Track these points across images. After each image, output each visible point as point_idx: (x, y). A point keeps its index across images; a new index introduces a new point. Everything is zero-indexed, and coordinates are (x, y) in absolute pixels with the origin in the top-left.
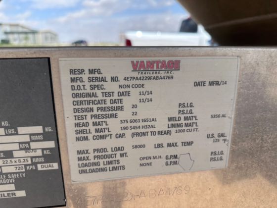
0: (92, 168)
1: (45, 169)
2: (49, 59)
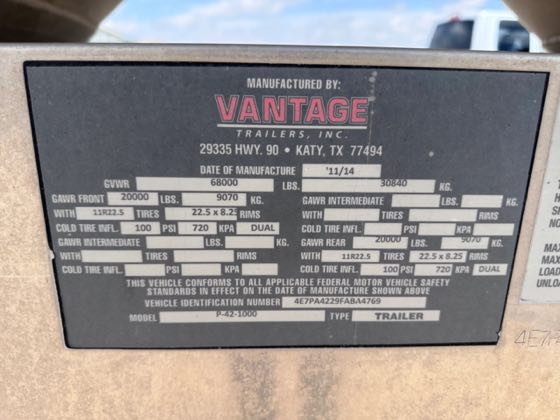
1: (484, 273)
2: (548, 74)
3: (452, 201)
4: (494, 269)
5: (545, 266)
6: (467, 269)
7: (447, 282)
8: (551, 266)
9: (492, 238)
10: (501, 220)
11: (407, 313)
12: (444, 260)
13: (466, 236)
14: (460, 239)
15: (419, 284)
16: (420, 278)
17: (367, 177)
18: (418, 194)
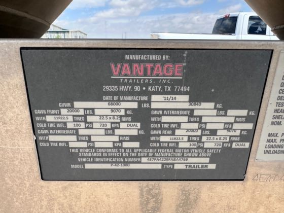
0: (275, 149)
1: (238, 147)
2: (273, 50)
3: (223, 113)
4: (243, 145)
5: (268, 144)
6: (229, 145)
7: (220, 151)
8: (271, 144)
9: (242, 130)
10: (246, 122)
11: (200, 165)
12: (218, 141)
13: (229, 129)
14: (226, 131)
15: (206, 152)
16: (207, 149)
17: (182, 101)
18: (206, 109)
